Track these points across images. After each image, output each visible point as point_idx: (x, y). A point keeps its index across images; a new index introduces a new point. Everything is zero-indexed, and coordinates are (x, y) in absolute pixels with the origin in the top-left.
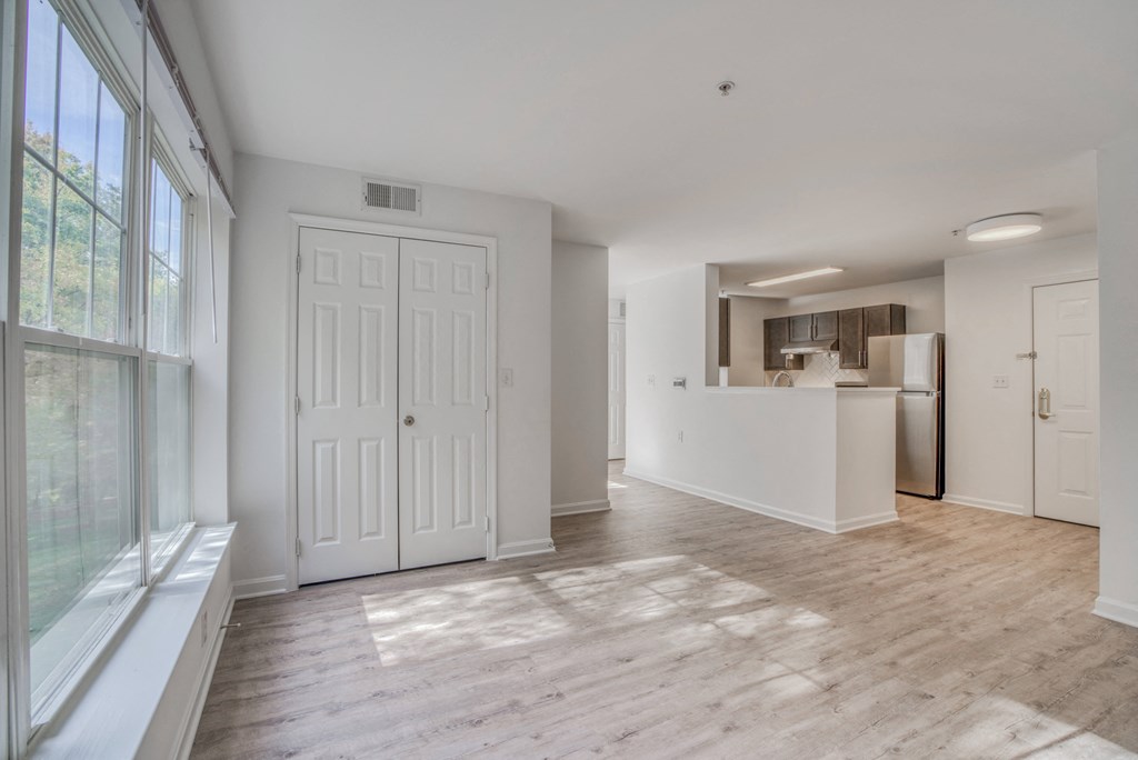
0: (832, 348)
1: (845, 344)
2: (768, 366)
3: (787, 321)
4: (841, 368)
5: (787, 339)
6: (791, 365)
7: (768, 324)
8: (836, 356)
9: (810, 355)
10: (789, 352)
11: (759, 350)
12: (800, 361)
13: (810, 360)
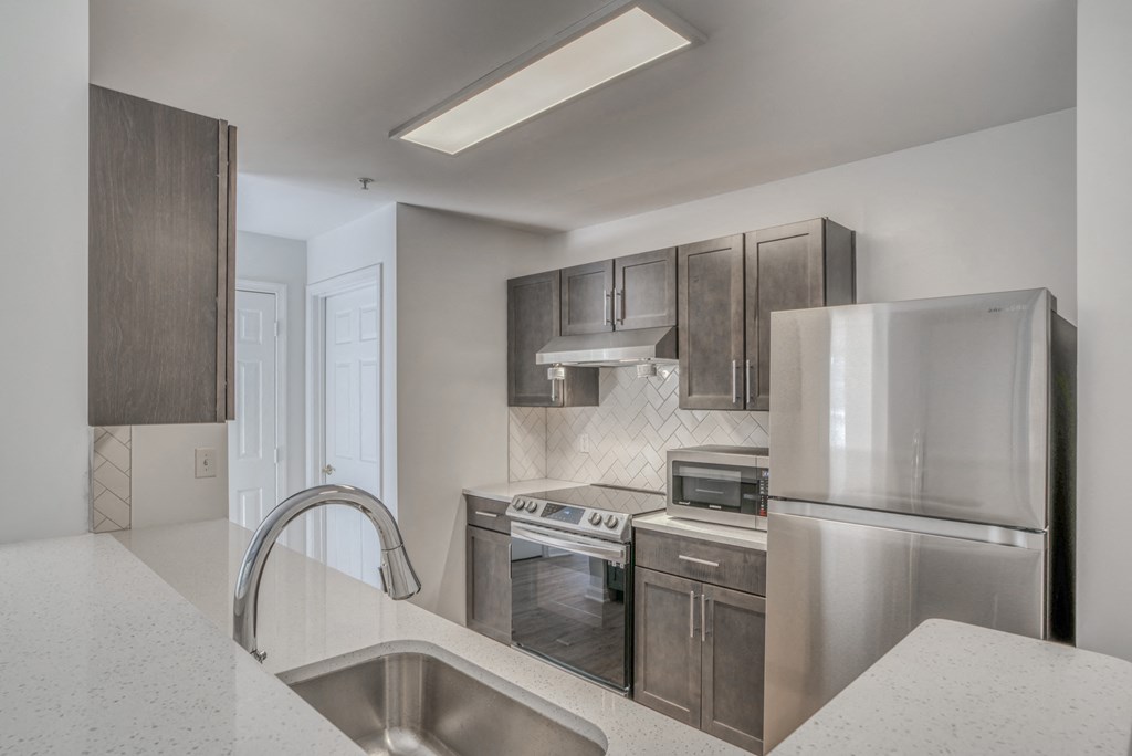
0: (660, 353)
1: (694, 341)
2: (516, 398)
3: (555, 284)
4: (684, 406)
5: (556, 326)
6: (564, 394)
7: (517, 290)
8: (670, 372)
9: (613, 367)
10: (557, 360)
11: (495, 354)
12: (587, 383)
13: (614, 381)
